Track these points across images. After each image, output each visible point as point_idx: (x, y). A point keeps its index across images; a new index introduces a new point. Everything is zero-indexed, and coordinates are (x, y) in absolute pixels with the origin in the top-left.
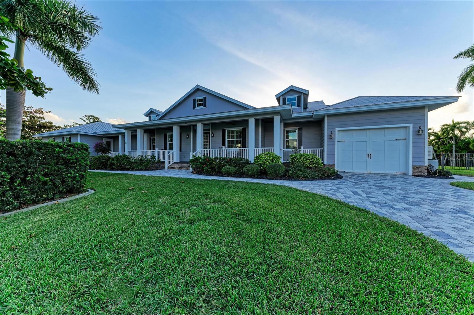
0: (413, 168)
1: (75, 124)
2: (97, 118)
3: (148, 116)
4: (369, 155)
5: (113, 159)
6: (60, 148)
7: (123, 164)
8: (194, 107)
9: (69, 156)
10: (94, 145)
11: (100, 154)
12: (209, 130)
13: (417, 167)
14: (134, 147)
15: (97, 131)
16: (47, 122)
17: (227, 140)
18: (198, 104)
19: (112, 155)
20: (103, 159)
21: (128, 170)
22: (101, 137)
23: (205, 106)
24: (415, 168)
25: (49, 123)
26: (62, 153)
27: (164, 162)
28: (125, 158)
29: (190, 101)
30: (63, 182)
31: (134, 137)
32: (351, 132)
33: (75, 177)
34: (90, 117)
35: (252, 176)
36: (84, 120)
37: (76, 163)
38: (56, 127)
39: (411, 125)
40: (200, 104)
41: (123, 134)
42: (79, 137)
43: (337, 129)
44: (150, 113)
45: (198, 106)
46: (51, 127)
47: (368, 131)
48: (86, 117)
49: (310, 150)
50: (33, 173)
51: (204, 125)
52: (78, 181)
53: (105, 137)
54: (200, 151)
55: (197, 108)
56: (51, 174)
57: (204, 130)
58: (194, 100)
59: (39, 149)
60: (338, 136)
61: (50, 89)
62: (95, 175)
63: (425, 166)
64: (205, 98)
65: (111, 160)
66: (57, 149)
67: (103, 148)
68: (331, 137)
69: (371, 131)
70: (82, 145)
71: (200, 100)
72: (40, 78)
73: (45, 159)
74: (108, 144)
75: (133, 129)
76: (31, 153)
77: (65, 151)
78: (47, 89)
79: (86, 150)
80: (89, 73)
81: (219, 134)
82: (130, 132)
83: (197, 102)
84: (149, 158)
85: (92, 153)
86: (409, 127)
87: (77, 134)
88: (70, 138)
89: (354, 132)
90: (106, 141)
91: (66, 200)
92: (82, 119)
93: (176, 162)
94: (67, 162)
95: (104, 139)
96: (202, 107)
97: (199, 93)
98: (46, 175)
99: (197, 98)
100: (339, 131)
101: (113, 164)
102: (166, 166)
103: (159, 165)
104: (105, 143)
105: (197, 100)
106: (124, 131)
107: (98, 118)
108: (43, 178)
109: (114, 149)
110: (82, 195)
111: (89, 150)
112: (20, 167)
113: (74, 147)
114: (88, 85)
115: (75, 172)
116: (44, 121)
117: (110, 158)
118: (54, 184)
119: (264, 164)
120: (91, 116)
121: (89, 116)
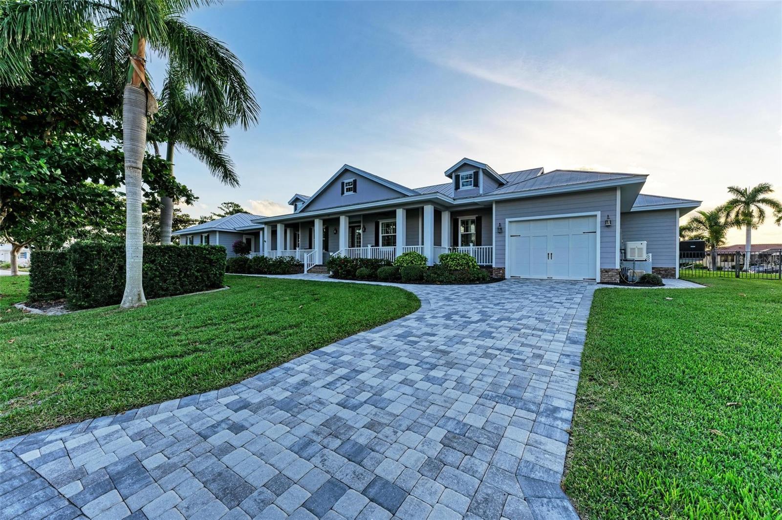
0: (602, 272)
1: (213, 215)
2: (238, 206)
3: (293, 205)
4: (550, 255)
5: (251, 260)
6: (207, 250)
7: (260, 267)
8: (343, 193)
9: (212, 257)
10: (233, 244)
11: (239, 255)
12: (360, 222)
13: (606, 272)
14: (274, 247)
15: (236, 226)
16: (183, 215)
17: (381, 235)
18: (347, 189)
19: (251, 256)
20: (242, 261)
21: (265, 273)
22: (241, 233)
23: (355, 191)
24: (604, 271)
25: (185, 215)
26: (208, 254)
27: (303, 265)
28: (263, 259)
29: (338, 186)
30: (208, 278)
31: (274, 233)
32: (527, 224)
33: (216, 274)
34: (230, 205)
35: (385, 280)
36: (222, 209)
37: (216, 262)
38: (193, 221)
39: (598, 213)
40: (349, 188)
41: (263, 229)
42: (217, 234)
43: (507, 220)
44: (295, 201)
45: (347, 191)
46: (188, 221)
47: (548, 221)
48: (225, 205)
49: (486, 248)
50: (191, 270)
51: (350, 217)
52: (218, 278)
53: (246, 234)
54: (343, 250)
55: (346, 193)
56: (201, 271)
57: (350, 223)
58: (343, 183)
59: (194, 251)
60: (509, 229)
61: (197, 198)
62: (232, 277)
63: (617, 270)
64: (355, 181)
65: (248, 262)
66: (204, 251)
67: (242, 248)
68: (501, 230)
69: (552, 221)
70: (221, 247)
71: (349, 183)
72: (191, 191)
73: (197, 259)
74: (249, 241)
75: (272, 224)
76: (189, 255)
77: (209, 252)
78: (194, 198)
79: (224, 251)
80: (229, 166)
81: (371, 228)
82: (270, 227)
83: (346, 186)
84: (288, 259)
85: (230, 255)
86: (596, 216)
87: (215, 231)
88: (208, 236)
89: (531, 222)
90: (247, 239)
91: (210, 291)
92: (221, 208)
93: (318, 264)
94: (211, 262)
95: (244, 236)
96: (351, 193)
97: (348, 175)
98: (198, 271)
99: (346, 181)
100: (510, 222)
101: (250, 267)
102: (306, 269)
103: (298, 267)
104: (244, 241)
105: (347, 183)
106: (263, 226)
107: (240, 205)
108: (196, 273)
109: (255, 248)
110: (221, 289)
111: (226, 252)
112: (184, 264)
113: (215, 249)
114: (229, 179)
115: (216, 270)
116: (180, 214)
117: (248, 259)
118: (203, 279)
119: (402, 266)
120: (231, 203)
121: (228, 203)
